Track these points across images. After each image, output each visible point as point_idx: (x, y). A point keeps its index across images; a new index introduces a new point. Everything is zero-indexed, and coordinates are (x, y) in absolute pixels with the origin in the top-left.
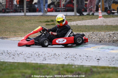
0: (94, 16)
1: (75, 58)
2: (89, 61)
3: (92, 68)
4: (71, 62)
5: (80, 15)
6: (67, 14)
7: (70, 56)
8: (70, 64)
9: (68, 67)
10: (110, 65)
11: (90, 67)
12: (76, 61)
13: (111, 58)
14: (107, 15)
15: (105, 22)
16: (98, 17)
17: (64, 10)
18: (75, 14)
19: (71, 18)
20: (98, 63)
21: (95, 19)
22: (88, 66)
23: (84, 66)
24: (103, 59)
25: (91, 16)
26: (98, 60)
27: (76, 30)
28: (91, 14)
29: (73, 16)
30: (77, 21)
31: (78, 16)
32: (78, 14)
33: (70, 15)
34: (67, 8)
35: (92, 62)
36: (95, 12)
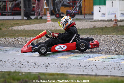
0: (42, 20)
1: (23, 65)
2: (37, 68)
3: (40, 75)
4: (17, 69)
5: (28, 19)
6: (13, 18)
7: (17, 63)
8: (17, 71)
9: (15, 74)
10: (59, 71)
11: (38, 74)
12: (23, 68)
13: (60, 64)
14: (56, 19)
15: (54, 27)
16: (46, 21)
17: (11, 13)
18: (22, 17)
19: (18, 22)
20: (46, 69)
21: (43, 23)
22: (36, 73)
23: (32, 73)
24: (51, 65)
25: (39, 20)
26: (46, 66)
27: (24, 35)
28: (39, 18)
29: (21, 20)
30: (25, 25)
31: (26, 19)
32: (25, 18)
33: (17, 19)
34: (13, 11)
35: (40, 68)
36: (43, 15)
